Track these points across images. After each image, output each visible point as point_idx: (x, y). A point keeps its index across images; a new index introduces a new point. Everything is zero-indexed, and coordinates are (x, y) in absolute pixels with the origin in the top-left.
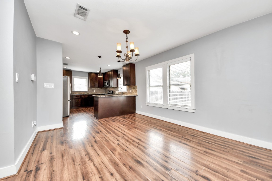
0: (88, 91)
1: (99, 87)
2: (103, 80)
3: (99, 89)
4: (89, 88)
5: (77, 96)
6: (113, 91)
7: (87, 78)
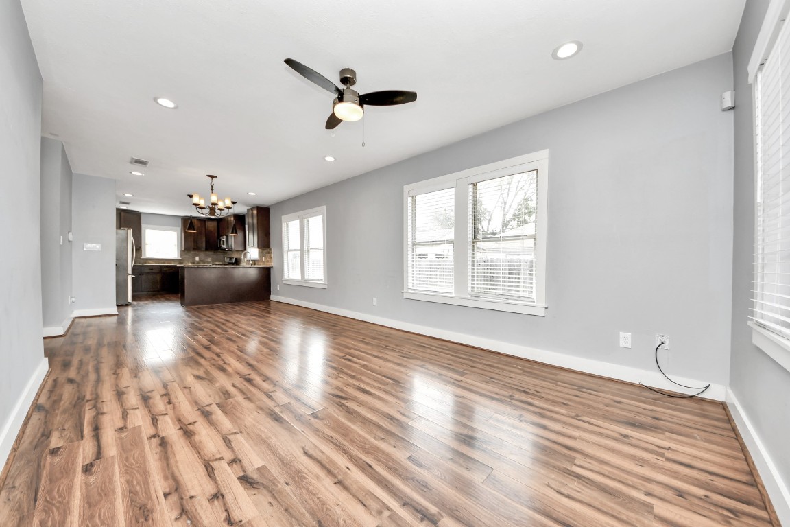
0: (180, 258)
1: (207, 249)
2: (216, 234)
3: (208, 253)
4: (181, 251)
5: (152, 267)
6: (236, 259)
7: (179, 229)
